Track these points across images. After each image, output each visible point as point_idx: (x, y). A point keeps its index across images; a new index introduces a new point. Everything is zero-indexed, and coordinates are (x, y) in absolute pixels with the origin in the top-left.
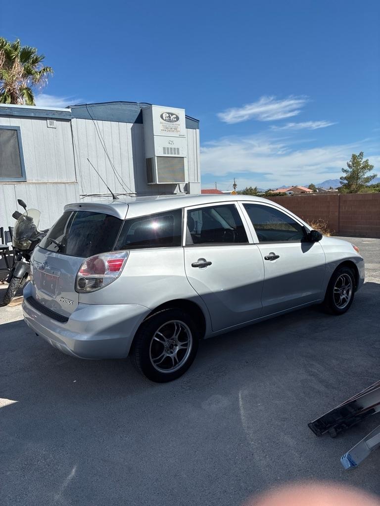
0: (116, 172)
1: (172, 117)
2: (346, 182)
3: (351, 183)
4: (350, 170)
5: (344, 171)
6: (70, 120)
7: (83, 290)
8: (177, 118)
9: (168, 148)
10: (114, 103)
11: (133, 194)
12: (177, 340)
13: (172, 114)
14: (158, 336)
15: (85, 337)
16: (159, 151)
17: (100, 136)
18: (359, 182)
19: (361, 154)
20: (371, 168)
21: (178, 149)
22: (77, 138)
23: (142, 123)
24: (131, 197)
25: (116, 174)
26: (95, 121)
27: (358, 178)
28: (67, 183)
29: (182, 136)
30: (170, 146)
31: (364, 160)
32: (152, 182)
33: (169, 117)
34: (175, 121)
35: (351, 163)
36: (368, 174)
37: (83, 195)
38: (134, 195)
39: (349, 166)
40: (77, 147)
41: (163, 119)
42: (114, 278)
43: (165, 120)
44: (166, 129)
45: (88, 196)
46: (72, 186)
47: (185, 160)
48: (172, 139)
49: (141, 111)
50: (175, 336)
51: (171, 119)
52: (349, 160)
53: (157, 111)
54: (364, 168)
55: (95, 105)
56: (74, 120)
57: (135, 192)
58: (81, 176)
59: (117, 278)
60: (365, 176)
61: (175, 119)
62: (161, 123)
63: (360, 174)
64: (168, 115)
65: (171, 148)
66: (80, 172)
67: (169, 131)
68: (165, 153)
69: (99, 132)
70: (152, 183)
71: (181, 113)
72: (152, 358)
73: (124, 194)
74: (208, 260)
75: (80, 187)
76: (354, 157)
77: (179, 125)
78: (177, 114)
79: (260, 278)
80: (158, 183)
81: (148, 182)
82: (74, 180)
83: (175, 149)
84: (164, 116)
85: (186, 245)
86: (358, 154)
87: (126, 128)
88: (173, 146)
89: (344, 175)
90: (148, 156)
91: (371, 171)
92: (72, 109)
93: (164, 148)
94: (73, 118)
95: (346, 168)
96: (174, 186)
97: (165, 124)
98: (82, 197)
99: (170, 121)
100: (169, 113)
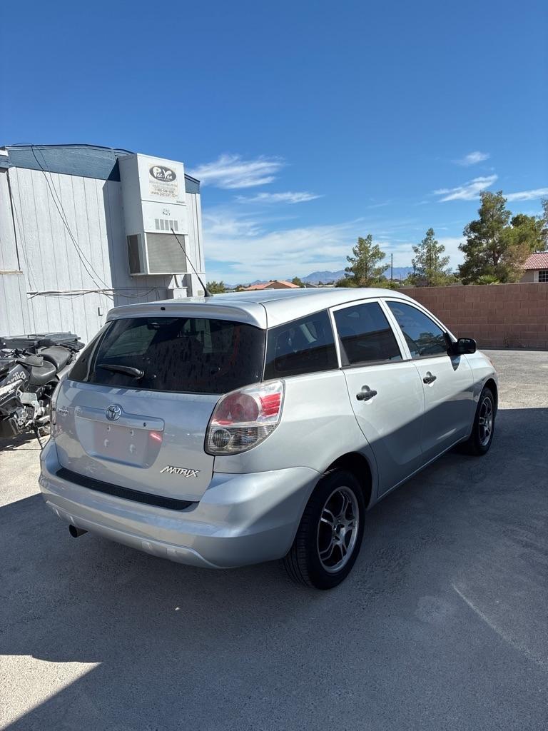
0: (82, 256)
1: (166, 174)
2: (352, 274)
3: (359, 276)
4: (357, 259)
5: (351, 260)
6: (7, 169)
7: (223, 450)
8: (174, 176)
9: (162, 221)
10: (76, 147)
11: (110, 290)
12: (344, 517)
13: (167, 170)
14: (326, 516)
15: (234, 532)
16: (149, 226)
17: (55, 197)
18: (370, 274)
19: (369, 237)
20: (382, 256)
21: (176, 222)
22: (18, 198)
23: (120, 181)
24: (107, 295)
25: (83, 259)
26: (47, 173)
27: (367, 269)
28: (6, 273)
29: (181, 203)
30: (164, 217)
31: (374, 244)
32: (139, 272)
33: (162, 173)
34: (171, 180)
35: (357, 249)
36: (379, 264)
37: (31, 294)
38: (111, 293)
39: (355, 253)
40: (18, 213)
41: (153, 176)
42: (273, 426)
43: (156, 178)
44: (158, 191)
45: (40, 294)
46: (14, 278)
47: (187, 239)
48: (167, 207)
49: (117, 161)
50: (343, 513)
51: (165, 176)
52: (355, 245)
53: (145, 163)
54: (374, 255)
55: (46, 148)
56: (12, 170)
57: (112, 289)
58: (27, 261)
59: (277, 425)
60: (376, 267)
61: (171, 177)
62: (150, 182)
63: (370, 264)
64: (160, 170)
65: (167, 221)
66: (25, 253)
67: (163, 195)
68: (157, 228)
69: (53, 192)
70: (139, 274)
71: (178, 168)
72: (320, 551)
73: (96, 292)
74: (372, 389)
75: (27, 280)
76: (361, 241)
77: (176, 186)
78: (173, 170)
79: (421, 410)
80: (149, 273)
81: (131, 273)
82: (16, 268)
83: (171, 221)
84: (155, 170)
85: (343, 366)
86: (365, 238)
87: (96, 187)
88: (169, 218)
89: (350, 265)
90: (132, 231)
91: (383, 260)
92: (9, 151)
93: (157, 221)
94: (11, 166)
95: (352, 256)
96: (168, 278)
97: (157, 183)
98: (29, 296)
99: (163, 179)
100: (161, 168)
